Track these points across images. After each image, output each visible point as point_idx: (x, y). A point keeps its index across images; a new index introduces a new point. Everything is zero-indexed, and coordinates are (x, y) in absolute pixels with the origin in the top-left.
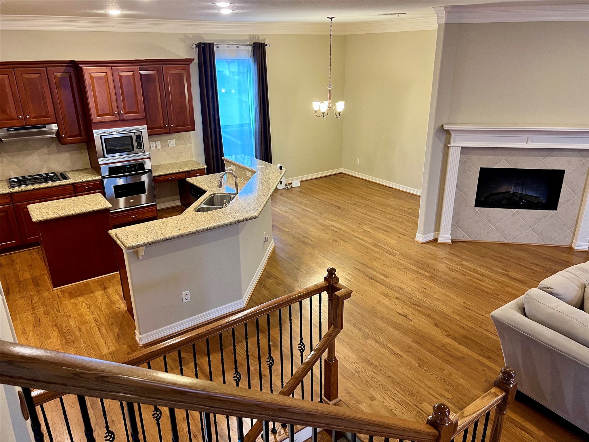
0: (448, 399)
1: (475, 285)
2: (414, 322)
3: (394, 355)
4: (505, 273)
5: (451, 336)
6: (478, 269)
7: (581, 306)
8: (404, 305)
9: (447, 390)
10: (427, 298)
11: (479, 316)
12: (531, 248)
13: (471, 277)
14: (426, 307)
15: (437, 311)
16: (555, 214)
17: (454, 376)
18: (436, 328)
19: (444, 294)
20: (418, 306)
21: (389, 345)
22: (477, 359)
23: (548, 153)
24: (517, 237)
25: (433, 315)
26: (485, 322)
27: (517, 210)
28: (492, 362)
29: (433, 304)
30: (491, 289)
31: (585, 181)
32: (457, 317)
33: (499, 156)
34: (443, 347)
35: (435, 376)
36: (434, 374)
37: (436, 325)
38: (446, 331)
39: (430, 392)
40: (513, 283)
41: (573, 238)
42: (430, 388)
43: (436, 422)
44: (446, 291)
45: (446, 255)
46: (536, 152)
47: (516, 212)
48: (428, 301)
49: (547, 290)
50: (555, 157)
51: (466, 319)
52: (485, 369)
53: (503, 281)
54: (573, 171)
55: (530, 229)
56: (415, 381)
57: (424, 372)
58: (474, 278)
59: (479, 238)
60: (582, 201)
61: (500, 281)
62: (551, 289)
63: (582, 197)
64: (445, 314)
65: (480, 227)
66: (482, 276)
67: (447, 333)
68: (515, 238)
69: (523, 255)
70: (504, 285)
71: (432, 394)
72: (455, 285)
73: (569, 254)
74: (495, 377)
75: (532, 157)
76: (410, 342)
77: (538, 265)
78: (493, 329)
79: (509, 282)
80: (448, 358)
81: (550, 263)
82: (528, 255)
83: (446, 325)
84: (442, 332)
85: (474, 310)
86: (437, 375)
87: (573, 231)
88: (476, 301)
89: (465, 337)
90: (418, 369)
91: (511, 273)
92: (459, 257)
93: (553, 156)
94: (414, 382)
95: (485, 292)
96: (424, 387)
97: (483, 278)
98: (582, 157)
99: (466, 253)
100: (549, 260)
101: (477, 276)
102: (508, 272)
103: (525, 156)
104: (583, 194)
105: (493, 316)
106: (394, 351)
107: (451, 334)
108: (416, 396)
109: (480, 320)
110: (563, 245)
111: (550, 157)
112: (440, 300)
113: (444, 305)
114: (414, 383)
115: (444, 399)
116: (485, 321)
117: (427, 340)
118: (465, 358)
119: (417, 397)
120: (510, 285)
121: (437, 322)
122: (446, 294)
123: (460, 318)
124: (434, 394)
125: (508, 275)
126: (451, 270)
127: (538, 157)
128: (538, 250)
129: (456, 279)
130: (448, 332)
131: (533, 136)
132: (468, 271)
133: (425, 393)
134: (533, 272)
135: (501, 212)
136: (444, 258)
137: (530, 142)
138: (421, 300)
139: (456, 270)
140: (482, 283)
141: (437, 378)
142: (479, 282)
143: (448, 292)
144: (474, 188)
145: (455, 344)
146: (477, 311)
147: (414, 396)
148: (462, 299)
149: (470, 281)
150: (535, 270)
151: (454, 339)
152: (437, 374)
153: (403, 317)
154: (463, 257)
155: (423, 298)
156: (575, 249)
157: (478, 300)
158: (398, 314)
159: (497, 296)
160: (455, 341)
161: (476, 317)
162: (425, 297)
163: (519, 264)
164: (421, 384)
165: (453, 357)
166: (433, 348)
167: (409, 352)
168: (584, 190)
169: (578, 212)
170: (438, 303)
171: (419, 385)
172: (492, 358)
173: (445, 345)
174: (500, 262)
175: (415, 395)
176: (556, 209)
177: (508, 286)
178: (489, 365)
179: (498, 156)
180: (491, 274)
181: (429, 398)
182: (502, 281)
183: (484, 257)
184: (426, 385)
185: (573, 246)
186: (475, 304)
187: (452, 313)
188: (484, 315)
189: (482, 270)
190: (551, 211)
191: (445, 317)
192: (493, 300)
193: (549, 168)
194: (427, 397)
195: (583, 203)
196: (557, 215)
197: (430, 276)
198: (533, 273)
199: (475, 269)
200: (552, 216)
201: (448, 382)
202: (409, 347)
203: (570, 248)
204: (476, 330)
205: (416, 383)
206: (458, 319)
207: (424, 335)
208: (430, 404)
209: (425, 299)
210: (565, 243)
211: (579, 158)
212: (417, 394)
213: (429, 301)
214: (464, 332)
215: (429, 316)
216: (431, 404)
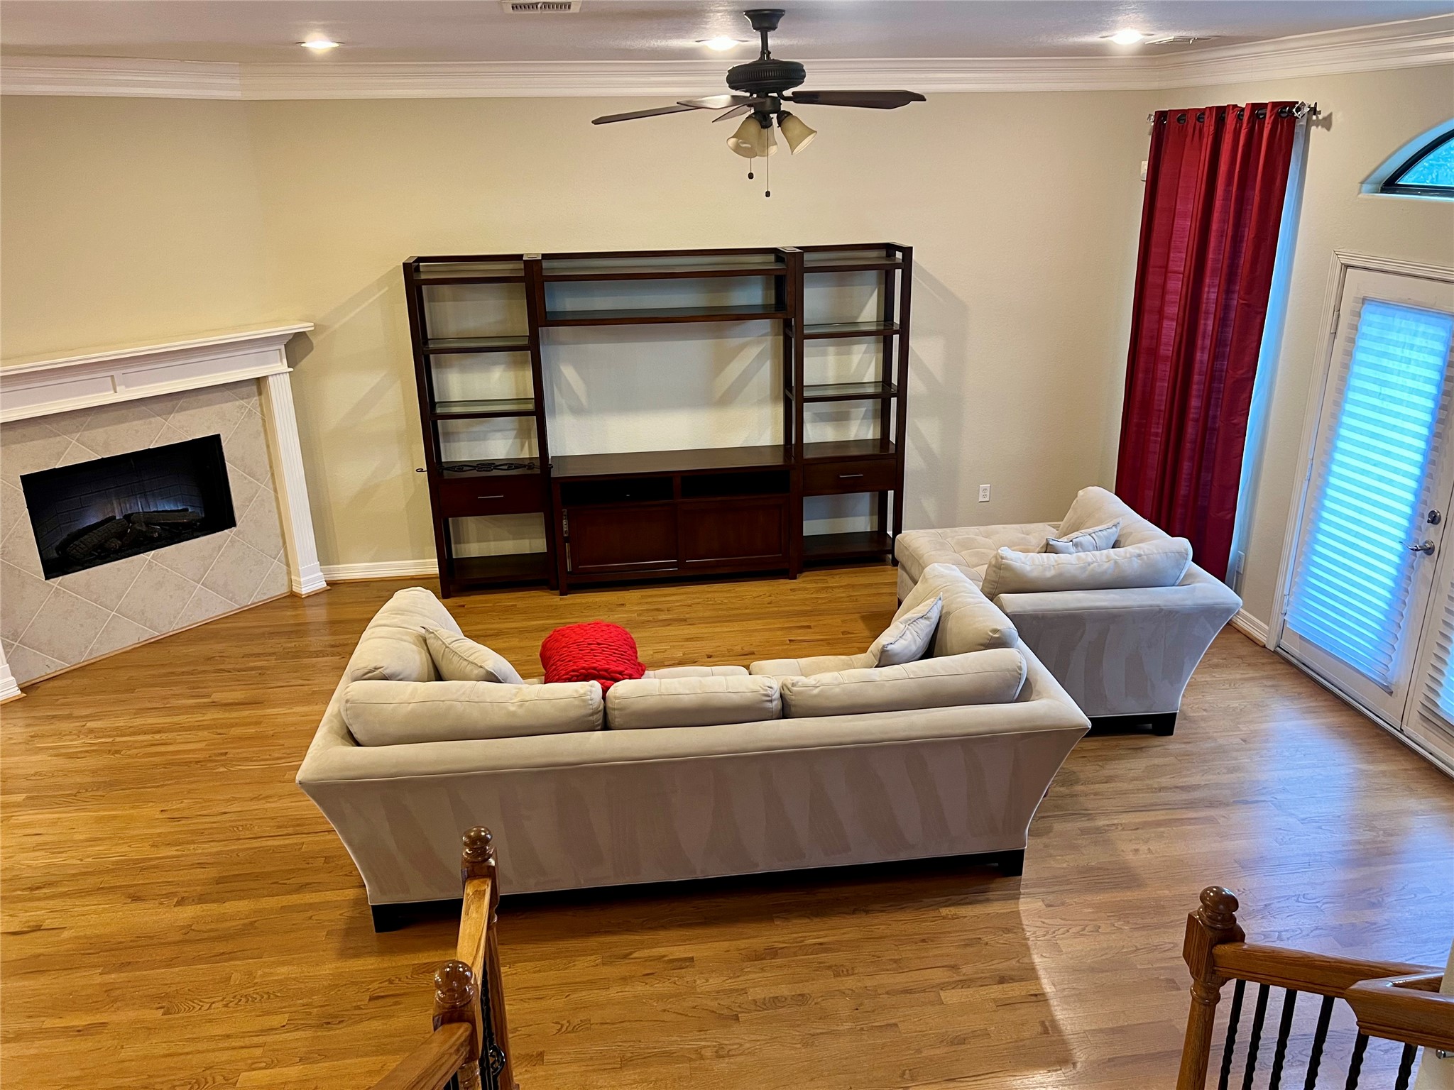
0: (284, 1026)
1: (157, 760)
2: (71, 928)
3: (81, 1035)
4: (204, 703)
5: (188, 898)
6: (139, 721)
7: (439, 677)
8: (12, 906)
9: (268, 1013)
10: (59, 853)
11: (219, 818)
12: (218, 626)
13: (136, 748)
14: (74, 875)
15: (111, 867)
16: (237, 534)
17: (260, 973)
18: (141, 904)
19: (99, 820)
20: (50, 884)
21: (49, 1023)
22: (280, 906)
23: (170, 404)
24: (178, 613)
25: (110, 881)
26: (241, 823)
27: (153, 552)
28: (313, 892)
29: (89, 857)
30: (199, 750)
31: (265, 448)
32: (172, 851)
33: (59, 435)
34: (188, 936)
35: (220, 1005)
36: (214, 1003)
37: (136, 898)
38: (168, 895)
39: (234, 1044)
40: (235, 714)
41: (289, 573)
42: (228, 1036)
43: (454, 1007)
44: (99, 811)
45: (30, 729)
46: (144, 408)
47: (152, 558)
48: (70, 860)
49: (374, 675)
50: (188, 412)
51: (195, 843)
52: (310, 913)
53: (213, 719)
54: (236, 433)
55: (199, 585)
56: (180, 1051)
57: (188, 1014)
58: (145, 746)
59: (91, 653)
60: (275, 490)
61: (205, 723)
62: (380, 670)
63: (274, 483)
64: (136, 861)
65: (82, 625)
66: (159, 732)
67: (176, 900)
68: (175, 618)
69: (215, 648)
70: (222, 726)
71: (243, 1045)
72: (109, 785)
73: (295, 608)
74: (340, 915)
75: (140, 422)
76: (98, 979)
77: (258, 655)
78: (312, 807)
79: (227, 715)
80: (220, 947)
81: (278, 641)
82: (224, 645)
83: (158, 883)
84: (161, 904)
85: (199, 813)
86: (222, 1001)
87: (284, 560)
88: (189, 792)
89: (220, 881)
90: (169, 1020)
91: (217, 697)
92: (69, 717)
93: (182, 409)
94: (181, 1054)
95: (191, 762)
96: (213, 1045)
97: (164, 736)
98: (243, 399)
99: (80, 699)
100: (272, 634)
101: (148, 737)
102: (208, 696)
103: (123, 422)
104: (273, 475)
105: (303, 781)
106: (73, 1027)
107: (186, 895)
108: (210, 1079)
109: (228, 825)
110: (277, 594)
111: (178, 412)
112: (100, 839)
113: (116, 845)
114: (183, 1057)
115: (276, 1034)
116: (239, 820)
117: (139, 943)
118: (255, 922)
119: (214, 1078)
120: (232, 721)
121: (131, 890)
122: (103, 817)
123: (178, 848)
124: (247, 1041)
125: (214, 704)
126: (69, 756)
127: (151, 419)
128: (241, 624)
129: (103, 770)
130: (173, 894)
131: (124, 371)
132: (118, 739)
133: (225, 1056)
134: (260, 672)
135: (119, 570)
136: (32, 737)
137: (123, 387)
138: (49, 865)
139: (87, 752)
140: (171, 748)
141: (226, 1006)
142: (163, 749)
143: (105, 810)
144: (25, 532)
145: (214, 908)
146: (205, 813)
147: (207, 1083)
148: (152, 807)
149: (140, 758)
150: (261, 668)
151: (202, 899)
152: (221, 998)
153: (32, 934)
154: (76, 712)
155: (50, 858)
156: (303, 593)
157: (189, 787)
158: (12, 937)
159: (224, 758)
160: (206, 902)
161: (214, 825)
162: (53, 853)
163: (221, 670)
164: (201, 1046)
165: (225, 937)
166: (168, 953)
167: (115, 1001)
168: (271, 467)
169: (277, 516)
170: (97, 848)
171: (200, 1052)
172: (308, 884)
173: (191, 926)
174: (176, 684)
175: (206, 1079)
176: (234, 524)
177: (232, 726)
178: (311, 901)
179: (56, 435)
180: (176, 719)
181: (243, 1060)
182: (213, 722)
183: (132, 691)
184: (212, 1038)
185: (295, 589)
186: (191, 801)
187: (152, 849)
188: (227, 810)
189: (150, 721)
190: (226, 531)
191: (142, 866)
192: (222, 769)
193: (186, 438)
194: (236, 1061)
195: (279, 495)
196: (241, 536)
197: (28, 798)
198: (260, 674)
199: (131, 725)
200: (232, 541)
201: (257, 993)
202: (106, 991)
203: (293, 595)
204: (232, 851)
205: (187, 1053)
206: (175, 853)
207: (123, 940)
208: (254, 1069)
209: (59, 859)
210: (280, 590)
211: (237, 403)
212: (208, 1072)
213: (72, 857)
214: (213, 872)
215: (99, 890)
216: (256, 1065)
